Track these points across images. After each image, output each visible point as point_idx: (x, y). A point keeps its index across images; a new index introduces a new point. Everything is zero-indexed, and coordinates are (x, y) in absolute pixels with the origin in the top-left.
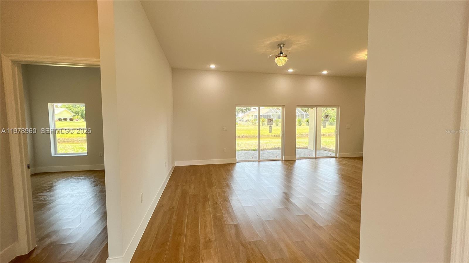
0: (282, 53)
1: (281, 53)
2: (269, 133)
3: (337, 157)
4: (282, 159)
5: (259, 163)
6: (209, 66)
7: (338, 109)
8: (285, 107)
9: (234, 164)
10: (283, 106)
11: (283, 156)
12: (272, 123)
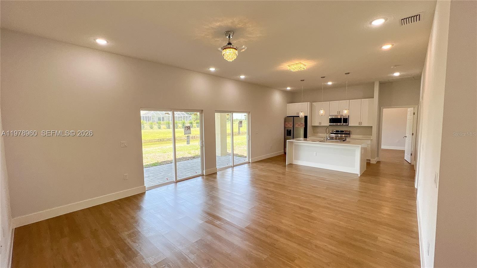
0: (231, 44)
1: (229, 44)
2: (187, 144)
3: (250, 162)
4: (202, 174)
5: (176, 186)
6: (95, 40)
7: (249, 115)
8: (203, 112)
9: (142, 194)
10: (201, 111)
11: (203, 170)
12: (190, 132)
